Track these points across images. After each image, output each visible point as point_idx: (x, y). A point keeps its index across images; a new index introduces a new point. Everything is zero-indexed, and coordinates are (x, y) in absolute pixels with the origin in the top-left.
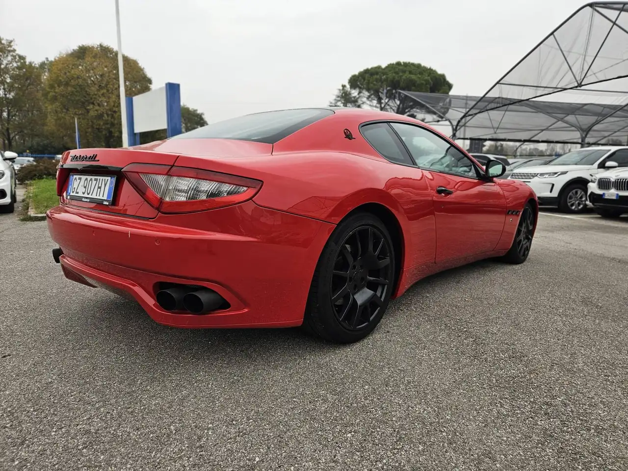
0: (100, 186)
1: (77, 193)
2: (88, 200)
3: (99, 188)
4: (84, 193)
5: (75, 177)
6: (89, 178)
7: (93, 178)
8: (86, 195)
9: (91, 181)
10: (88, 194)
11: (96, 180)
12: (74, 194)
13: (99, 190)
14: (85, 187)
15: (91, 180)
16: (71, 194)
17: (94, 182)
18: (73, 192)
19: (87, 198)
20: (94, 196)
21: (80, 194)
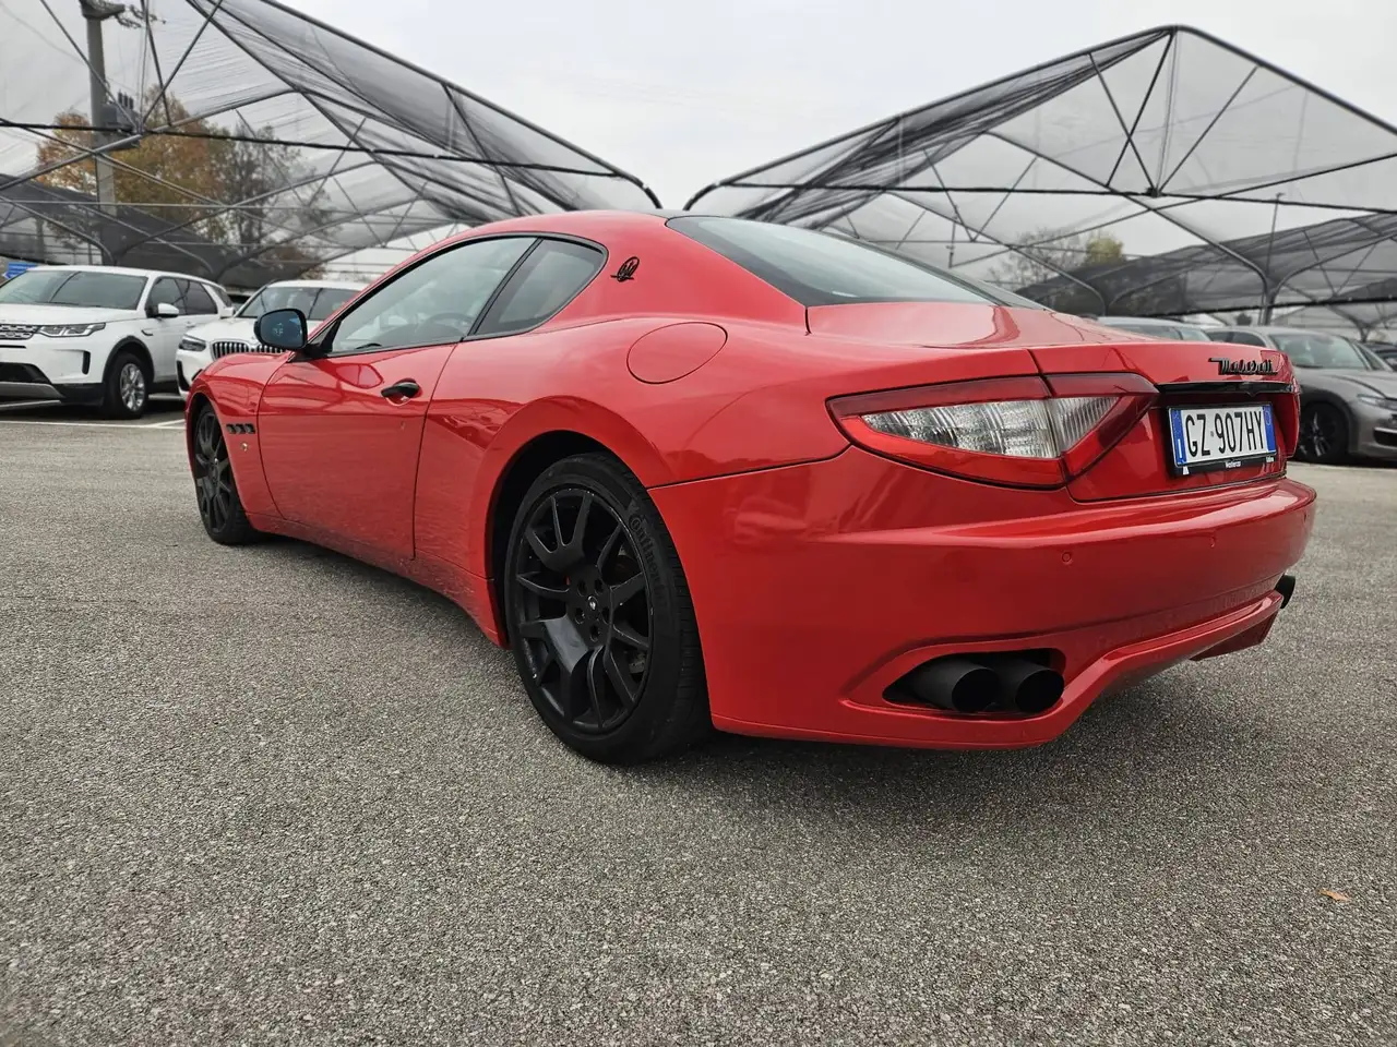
0: (1250, 427)
1: (1206, 453)
2: (1239, 464)
3: (1250, 431)
4: (1222, 451)
5: (1184, 414)
6: (1223, 412)
7: (1232, 411)
8: (1228, 454)
9: (1229, 420)
10: (1233, 449)
11: (1238, 415)
12: (1199, 458)
13: (1251, 435)
14: (1221, 436)
15: (1228, 416)
16: (1190, 459)
17: (1237, 421)
18: (1194, 454)
19: (1231, 459)
20: (1246, 452)
21: (1215, 455)
